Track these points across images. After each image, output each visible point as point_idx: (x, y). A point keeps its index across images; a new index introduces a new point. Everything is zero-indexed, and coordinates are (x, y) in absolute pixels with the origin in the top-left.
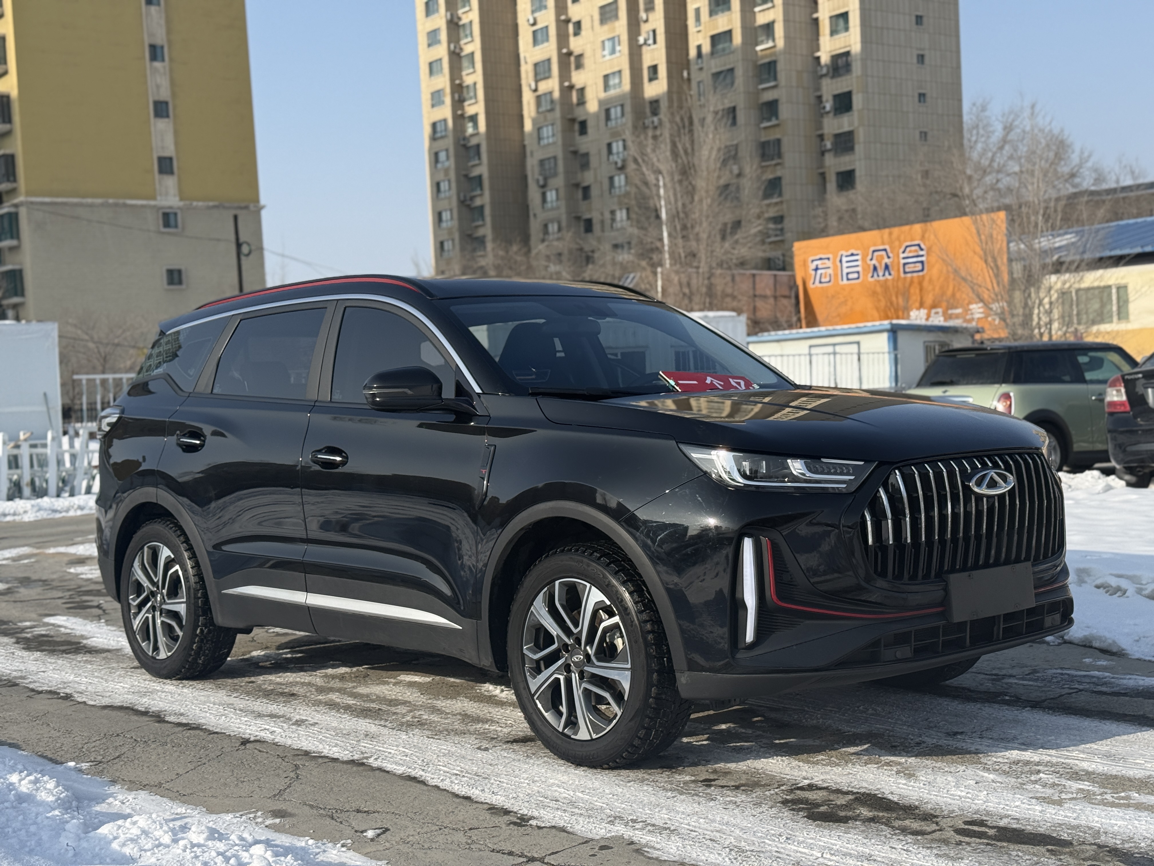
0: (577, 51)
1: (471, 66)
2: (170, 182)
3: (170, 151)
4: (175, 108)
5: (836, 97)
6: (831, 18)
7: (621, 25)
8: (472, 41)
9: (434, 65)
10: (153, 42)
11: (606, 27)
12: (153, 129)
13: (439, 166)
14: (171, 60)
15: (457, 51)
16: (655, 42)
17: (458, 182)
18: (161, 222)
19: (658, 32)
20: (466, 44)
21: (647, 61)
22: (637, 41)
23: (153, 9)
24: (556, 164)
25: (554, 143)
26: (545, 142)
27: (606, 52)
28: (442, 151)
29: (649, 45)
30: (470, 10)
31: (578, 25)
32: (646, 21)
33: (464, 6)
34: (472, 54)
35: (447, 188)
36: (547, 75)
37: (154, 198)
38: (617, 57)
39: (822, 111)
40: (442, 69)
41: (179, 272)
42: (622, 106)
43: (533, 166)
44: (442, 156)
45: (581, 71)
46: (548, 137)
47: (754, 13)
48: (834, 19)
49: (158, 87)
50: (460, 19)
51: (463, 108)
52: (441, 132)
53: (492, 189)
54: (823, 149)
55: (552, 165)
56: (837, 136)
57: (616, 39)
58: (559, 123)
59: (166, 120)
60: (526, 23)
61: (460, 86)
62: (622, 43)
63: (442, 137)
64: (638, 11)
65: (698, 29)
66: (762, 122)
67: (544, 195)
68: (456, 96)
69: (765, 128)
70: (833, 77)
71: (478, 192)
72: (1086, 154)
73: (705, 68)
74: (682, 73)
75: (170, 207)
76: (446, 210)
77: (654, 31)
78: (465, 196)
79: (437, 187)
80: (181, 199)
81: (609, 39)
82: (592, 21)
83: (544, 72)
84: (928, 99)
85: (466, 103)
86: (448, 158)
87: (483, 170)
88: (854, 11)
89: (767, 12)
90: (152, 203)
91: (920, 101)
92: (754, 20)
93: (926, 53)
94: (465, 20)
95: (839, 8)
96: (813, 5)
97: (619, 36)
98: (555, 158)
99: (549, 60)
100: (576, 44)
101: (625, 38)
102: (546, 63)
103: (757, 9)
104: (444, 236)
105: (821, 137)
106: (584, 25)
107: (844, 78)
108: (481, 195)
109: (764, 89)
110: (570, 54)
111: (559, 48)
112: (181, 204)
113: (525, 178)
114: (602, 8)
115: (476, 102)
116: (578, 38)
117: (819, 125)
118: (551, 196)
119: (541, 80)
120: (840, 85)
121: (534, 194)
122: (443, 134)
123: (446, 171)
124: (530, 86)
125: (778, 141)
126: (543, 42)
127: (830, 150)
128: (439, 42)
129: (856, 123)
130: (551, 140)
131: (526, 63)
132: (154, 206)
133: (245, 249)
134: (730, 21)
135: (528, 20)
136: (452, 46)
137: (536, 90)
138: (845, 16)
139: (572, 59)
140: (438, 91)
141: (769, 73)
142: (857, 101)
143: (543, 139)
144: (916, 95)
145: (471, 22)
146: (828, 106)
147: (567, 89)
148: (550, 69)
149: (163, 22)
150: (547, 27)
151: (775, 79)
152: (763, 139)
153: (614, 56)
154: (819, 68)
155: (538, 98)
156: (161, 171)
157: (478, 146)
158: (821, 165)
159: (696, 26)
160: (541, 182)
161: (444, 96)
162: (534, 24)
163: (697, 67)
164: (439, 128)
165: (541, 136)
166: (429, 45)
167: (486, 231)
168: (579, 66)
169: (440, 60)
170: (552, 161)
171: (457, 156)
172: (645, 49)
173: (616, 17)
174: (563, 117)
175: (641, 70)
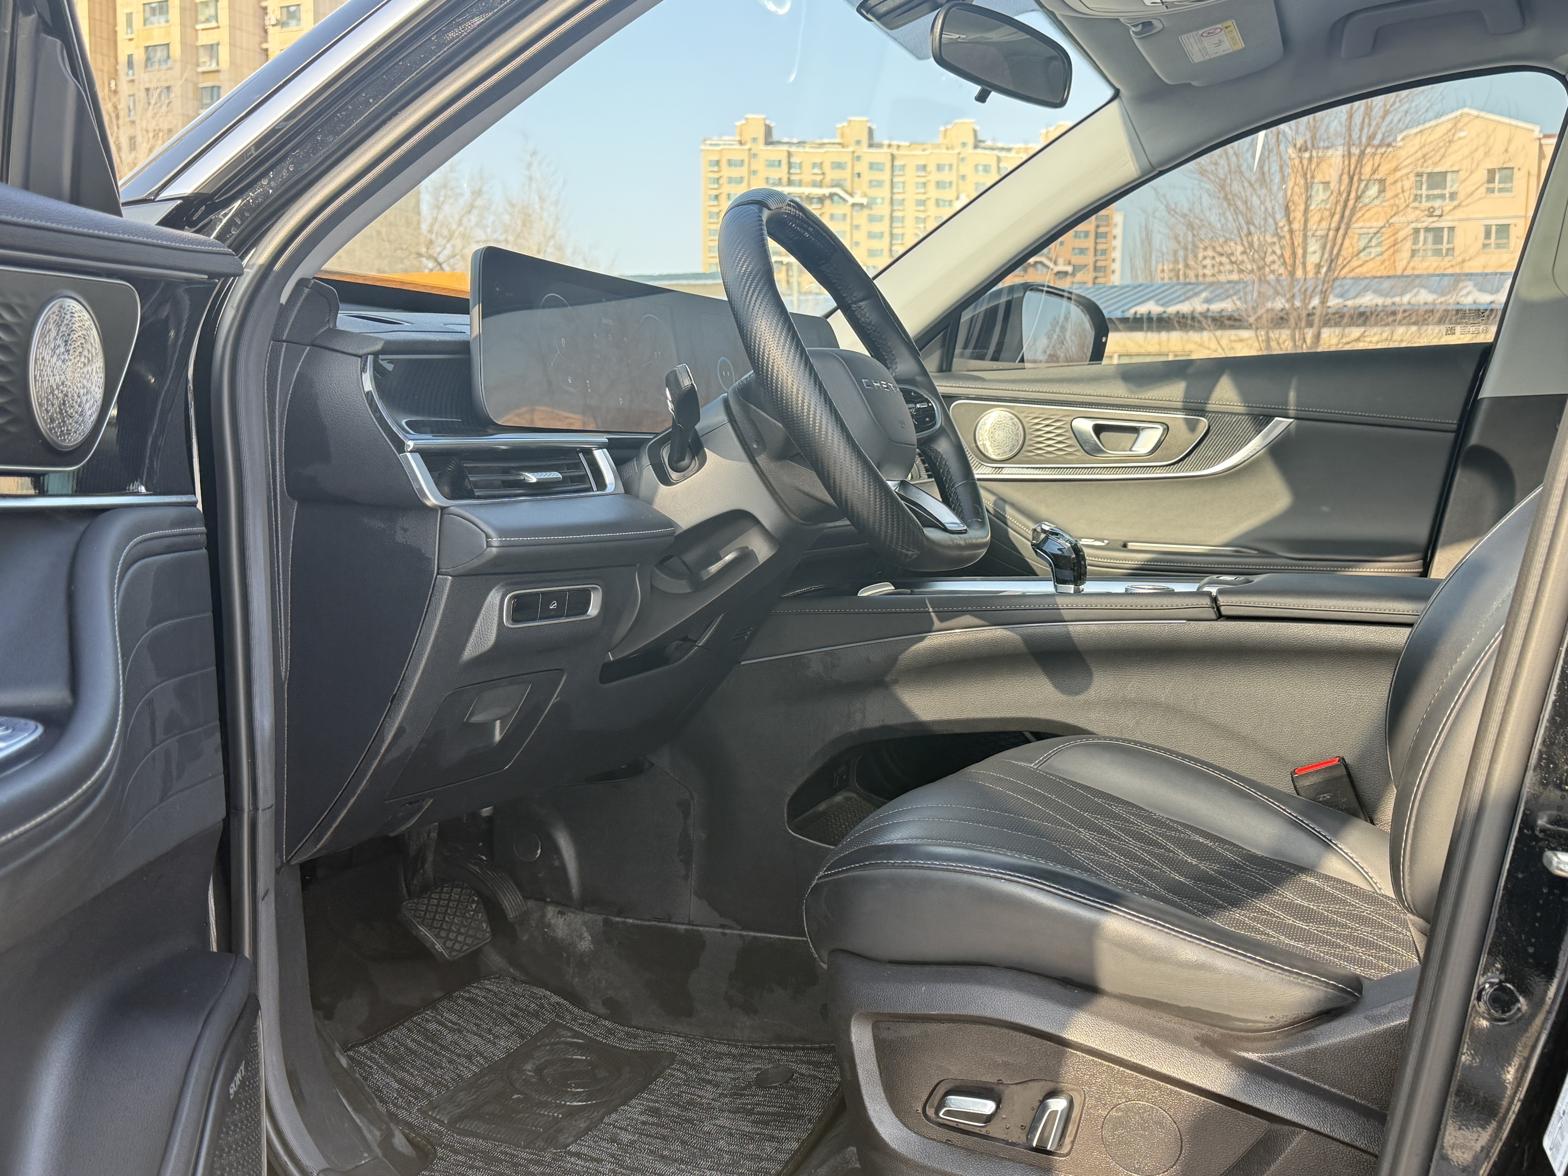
47: (196, 30)
65: (130, 36)
73: (136, 81)
89: (210, 32)
92: (197, 38)
96: (263, 34)
103: (199, 27)
134: (168, 33)
159: (127, 33)
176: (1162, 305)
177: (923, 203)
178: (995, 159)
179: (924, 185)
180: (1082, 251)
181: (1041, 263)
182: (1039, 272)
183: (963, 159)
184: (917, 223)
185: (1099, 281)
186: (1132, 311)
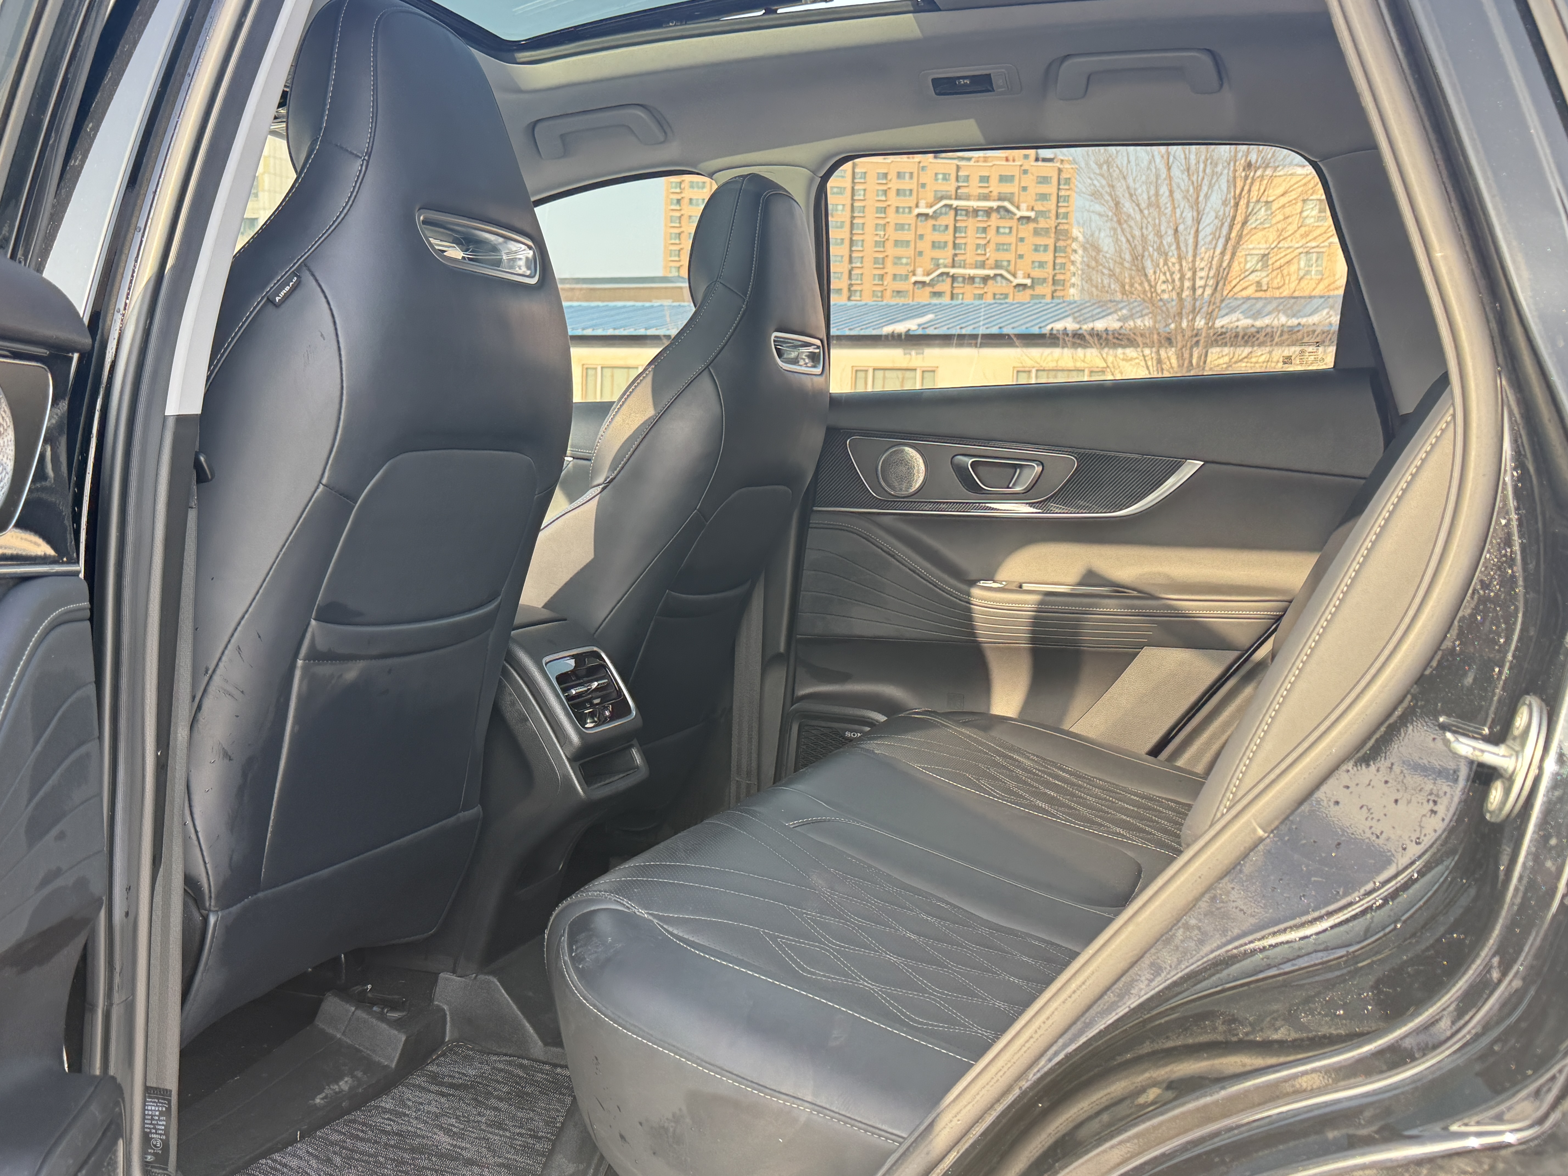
176: (1078, 323)
177: (884, 210)
178: (955, 168)
179: (885, 192)
180: (1042, 265)
181: (1001, 275)
182: (999, 284)
183: (923, 168)
184: (876, 230)
185: (1057, 294)
186: (1049, 327)
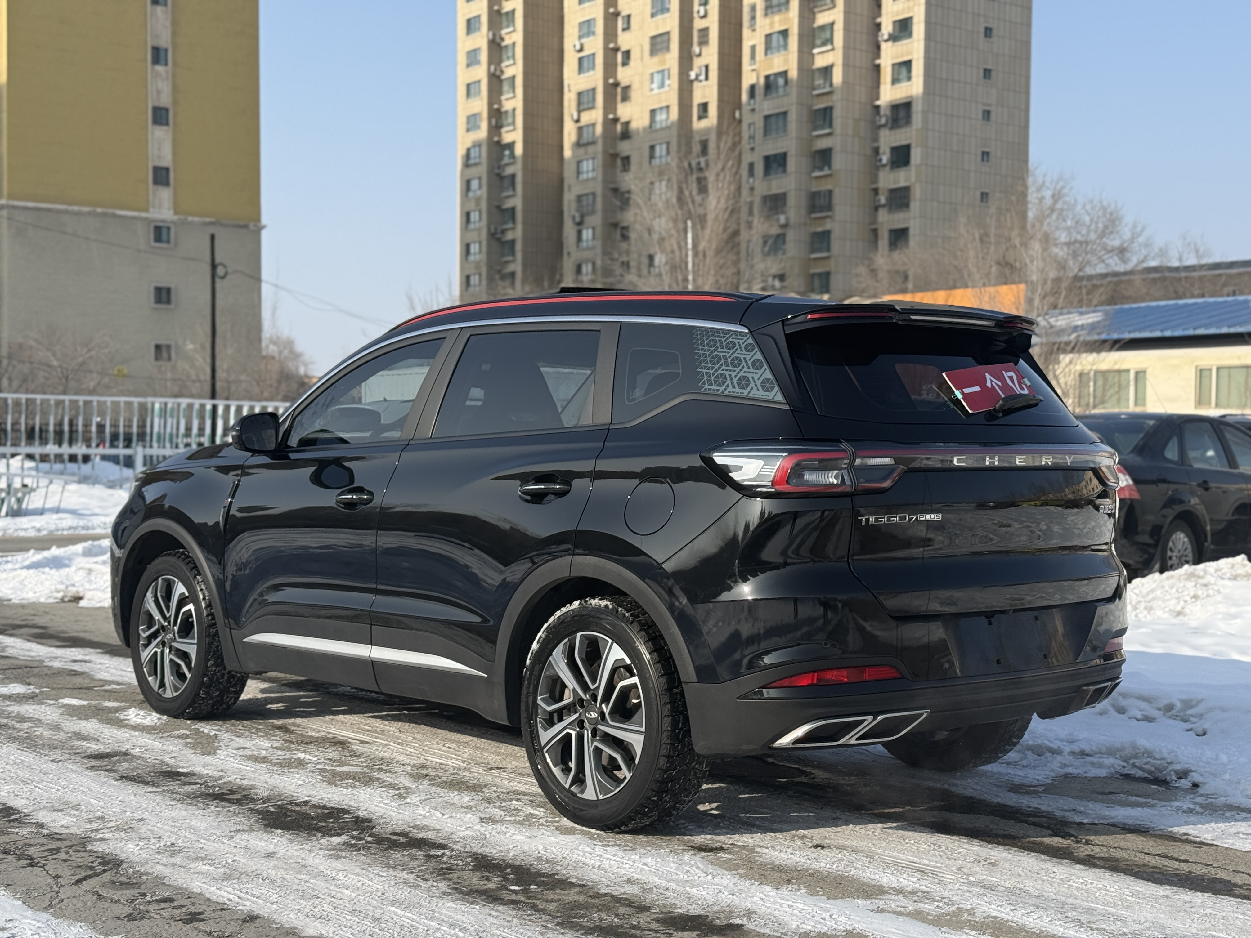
0: (624, 82)
1: (511, 90)
2: (165, 194)
3: (166, 160)
4: (175, 115)
5: (894, 150)
6: (894, 65)
7: (672, 58)
8: (514, 64)
9: (472, 87)
10: (156, 44)
11: (656, 59)
12: (150, 136)
13: (471, 194)
14: (175, 64)
15: (498, 73)
16: (707, 78)
17: (489, 212)
18: (152, 236)
19: (710, 68)
20: (507, 66)
21: (698, 98)
22: (688, 76)
23: (159, 9)
24: (594, 201)
25: (594, 179)
26: (584, 176)
27: (655, 86)
28: (474, 178)
29: (701, 81)
30: (514, 31)
31: (627, 54)
32: (699, 55)
33: (508, 26)
34: (513, 78)
35: (477, 218)
36: (591, 105)
37: (147, 210)
38: (666, 92)
39: (878, 164)
40: (480, 92)
41: (168, 290)
42: (668, 143)
43: (570, 201)
44: (475, 184)
45: (627, 104)
46: (588, 172)
47: (813, 55)
48: (896, 67)
49: (159, 92)
50: (502, 39)
51: (500, 135)
52: (475, 158)
53: (525, 223)
54: (877, 204)
55: (590, 201)
56: (892, 191)
57: (666, 73)
58: (600, 157)
59: (165, 128)
60: (572, 49)
61: (498, 110)
62: (671, 77)
63: (476, 164)
64: (691, 44)
65: (753, 67)
66: (813, 171)
67: (579, 233)
68: (494, 121)
69: (817, 178)
70: (892, 128)
71: (510, 225)
72: (1139, 229)
73: (757, 110)
74: (734, 113)
75: (163, 221)
76: (474, 242)
77: (707, 67)
78: (496, 229)
79: (467, 217)
80: (176, 213)
81: (658, 72)
82: (642, 51)
83: (588, 102)
84: (992, 158)
85: (504, 130)
86: (480, 187)
87: (516, 202)
88: (918, 59)
89: (826, 55)
90: (144, 215)
91: (983, 160)
92: (813, 63)
93: (993, 109)
94: (508, 41)
95: (902, 56)
96: (875, 50)
97: (669, 70)
98: (594, 194)
99: (594, 90)
100: (624, 75)
101: (675, 71)
102: (591, 92)
103: (815, 51)
104: (471, 270)
105: (876, 191)
106: (633, 56)
107: (903, 130)
108: (513, 229)
109: (818, 136)
110: (616, 85)
111: (606, 78)
112: (175, 218)
113: (561, 213)
114: (653, 38)
115: (514, 129)
116: (626, 68)
117: (874, 178)
118: (587, 234)
119: (585, 110)
120: (899, 137)
121: (569, 230)
122: (477, 160)
123: (478, 200)
124: (572, 116)
125: (830, 192)
126: (588, 70)
127: (883, 206)
128: (478, 62)
129: (913, 179)
130: (590, 175)
131: (570, 91)
132: (146, 219)
133: (220, 271)
134: (786, 61)
135: (575, 46)
136: (492, 68)
137: (578, 121)
138: (908, 64)
139: (619, 90)
140: (475, 115)
141: (824, 119)
142: (916, 155)
143: (582, 173)
144: (980, 153)
145: (514, 44)
146: (885, 159)
147: (611, 122)
148: (594, 99)
149: (168, 23)
150: (594, 54)
151: (830, 126)
152: (814, 189)
153: (662, 90)
154: (877, 118)
155: (580, 129)
156: (156, 182)
157: (513, 176)
158: (874, 221)
159: (751, 65)
160: (578, 219)
161: (481, 120)
162: (581, 50)
163: (749, 108)
164: (472, 155)
165: (581, 170)
166: (468, 65)
167: (517, 266)
168: (625, 98)
169: (479, 81)
170: (591, 197)
171: (490, 186)
172: (696, 84)
173: (668, 49)
174: (605, 152)
175: (691, 106)
